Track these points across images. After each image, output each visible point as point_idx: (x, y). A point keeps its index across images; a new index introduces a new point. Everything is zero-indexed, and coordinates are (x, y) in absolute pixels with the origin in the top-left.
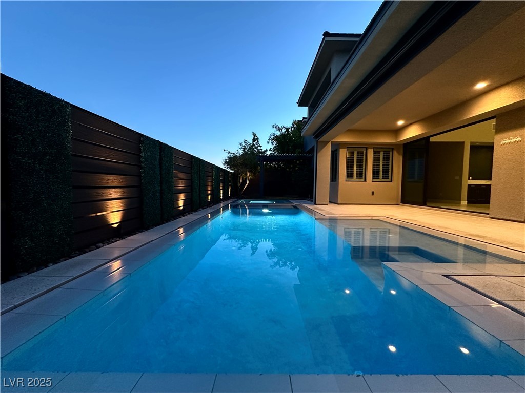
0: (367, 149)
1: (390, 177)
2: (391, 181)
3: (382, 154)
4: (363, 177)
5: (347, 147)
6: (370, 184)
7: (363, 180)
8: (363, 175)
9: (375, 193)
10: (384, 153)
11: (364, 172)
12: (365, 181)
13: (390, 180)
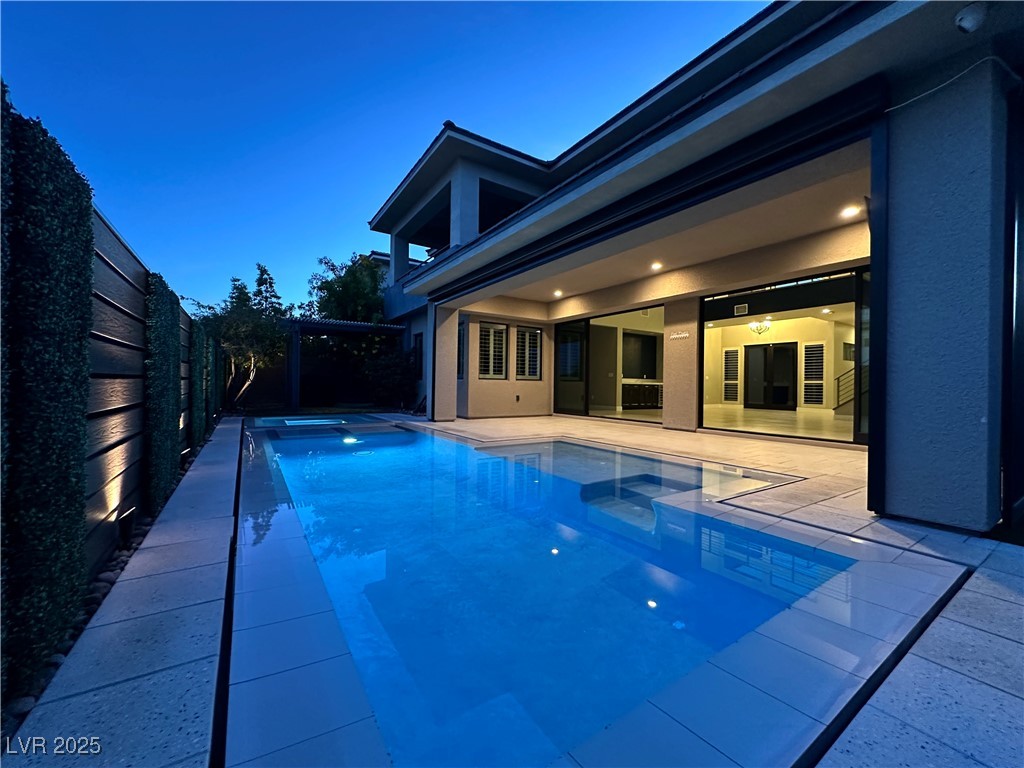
0: (508, 326)
1: (538, 373)
2: (541, 379)
3: (527, 335)
4: (504, 372)
5: (481, 322)
6: (513, 384)
7: (503, 376)
8: (504, 368)
9: (521, 398)
10: (530, 334)
11: (504, 364)
12: (506, 378)
13: (538, 377)
